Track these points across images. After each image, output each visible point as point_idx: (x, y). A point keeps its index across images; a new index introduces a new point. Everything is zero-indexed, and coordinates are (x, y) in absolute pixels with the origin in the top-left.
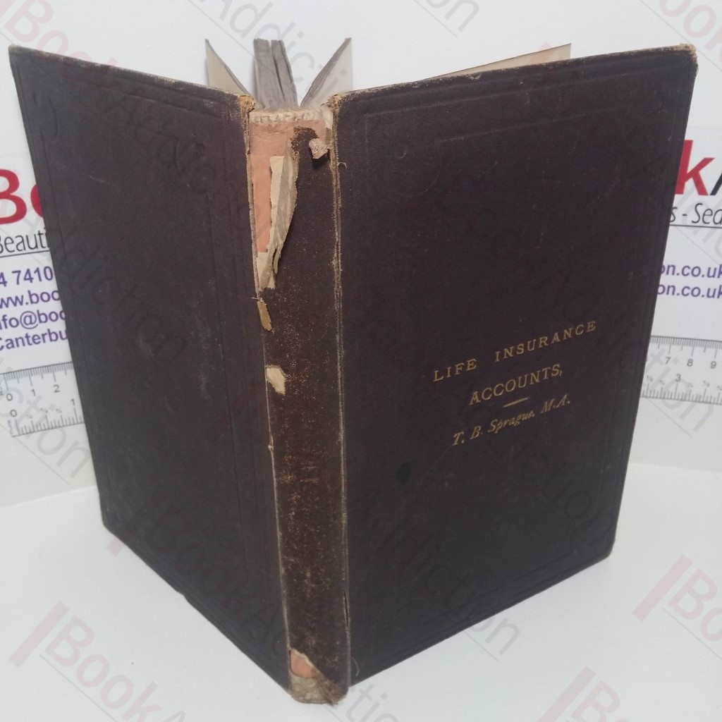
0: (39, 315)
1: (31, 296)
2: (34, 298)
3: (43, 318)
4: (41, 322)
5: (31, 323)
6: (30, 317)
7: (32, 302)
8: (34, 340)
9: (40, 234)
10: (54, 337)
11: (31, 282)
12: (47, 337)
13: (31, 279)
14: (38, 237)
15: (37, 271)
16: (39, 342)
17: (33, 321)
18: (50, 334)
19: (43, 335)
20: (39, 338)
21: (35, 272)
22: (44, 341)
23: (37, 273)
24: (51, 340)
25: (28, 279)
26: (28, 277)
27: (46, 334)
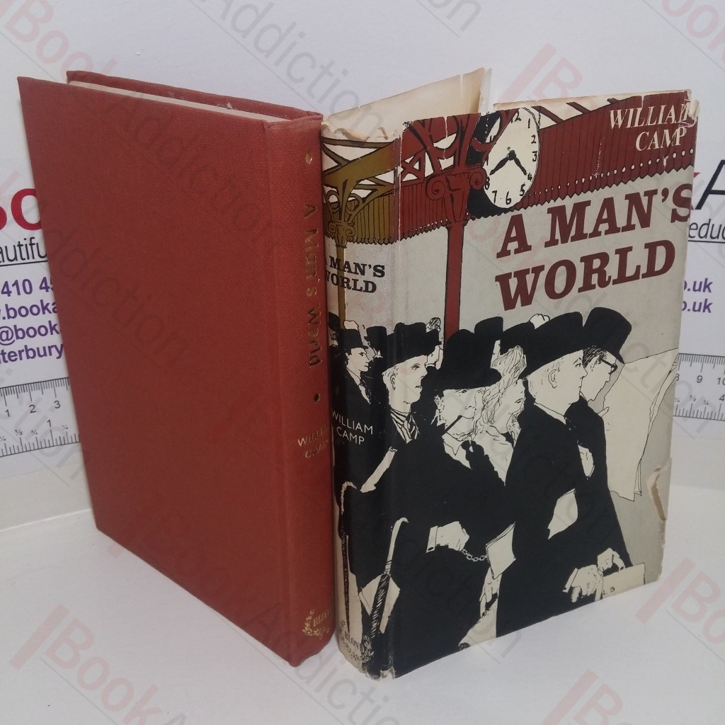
0: (17, 331)
1: (8, 310)
2: (12, 313)
3: (20, 334)
4: (18, 338)
5: (7, 339)
6: (7, 332)
7: (9, 317)
8: (9, 357)
9: (20, 245)
10: (31, 354)
11: (9, 295)
12: (24, 354)
13: (9, 293)
14: (17, 248)
15: (16, 283)
16: (16, 359)
17: (10, 337)
18: (27, 351)
19: (20, 352)
20: (16, 355)
21: (13, 285)
22: (21, 359)
23: (15, 286)
24: (28, 357)
25: (5, 293)
26: (5, 290)
27: (23, 351)
